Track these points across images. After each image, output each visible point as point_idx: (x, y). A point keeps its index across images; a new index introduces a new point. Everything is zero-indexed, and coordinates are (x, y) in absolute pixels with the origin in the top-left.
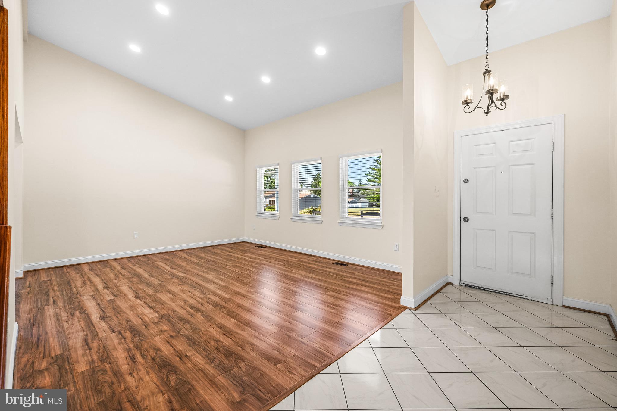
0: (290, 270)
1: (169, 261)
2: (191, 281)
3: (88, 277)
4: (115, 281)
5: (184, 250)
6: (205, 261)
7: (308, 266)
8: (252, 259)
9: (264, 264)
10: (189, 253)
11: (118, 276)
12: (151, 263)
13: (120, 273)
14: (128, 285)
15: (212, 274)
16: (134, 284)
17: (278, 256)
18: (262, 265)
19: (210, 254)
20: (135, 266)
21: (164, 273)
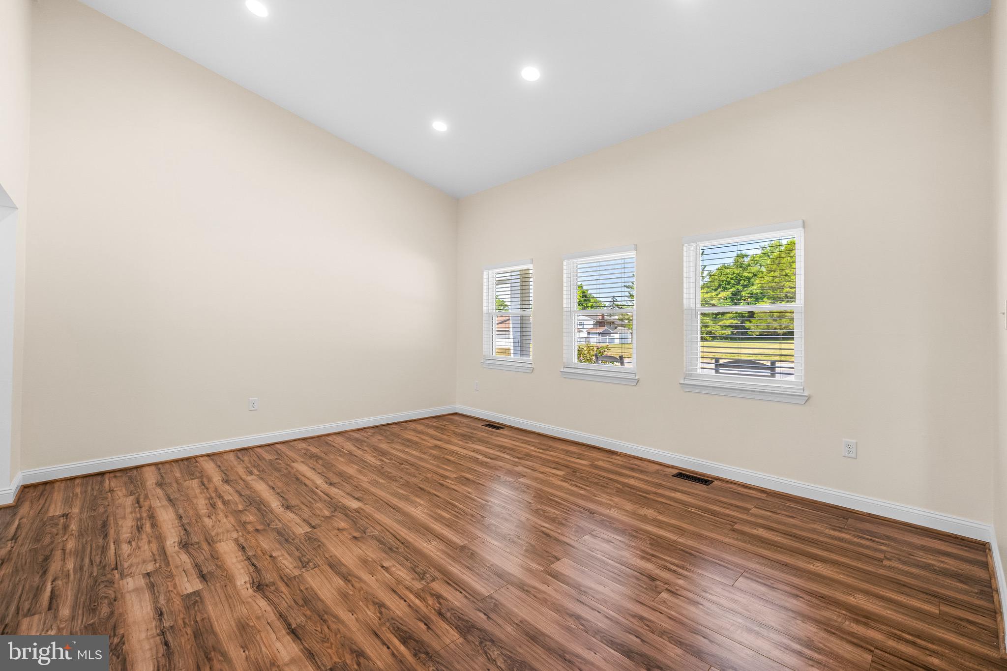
0: (590, 495)
1: (320, 462)
2: (379, 528)
3: (150, 507)
4: (207, 521)
5: (346, 432)
6: (393, 461)
7: (626, 483)
8: (491, 458)
9: (525, 476)
10: (357, 440)
11: (213, 506)
12: (283, 465)
13: (220, 497)
14: (235, 535)
15: (421, 505)
16: (249, 533)
17: (541, 451)
18: (521, 478)
19: (399, 443)
20: (251, 473)
21: (314, 497)
